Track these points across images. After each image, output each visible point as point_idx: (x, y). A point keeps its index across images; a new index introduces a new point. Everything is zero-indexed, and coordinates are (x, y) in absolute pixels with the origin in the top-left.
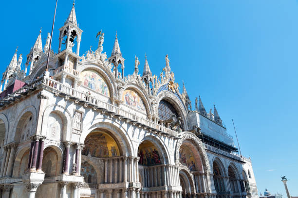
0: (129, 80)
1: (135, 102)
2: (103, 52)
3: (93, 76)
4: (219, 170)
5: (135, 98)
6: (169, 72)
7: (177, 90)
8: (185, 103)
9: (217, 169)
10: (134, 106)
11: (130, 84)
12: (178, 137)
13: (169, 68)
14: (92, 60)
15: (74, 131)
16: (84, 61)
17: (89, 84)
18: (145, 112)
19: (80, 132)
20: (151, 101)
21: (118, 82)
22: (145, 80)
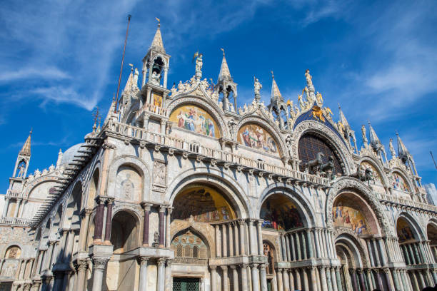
0: (246, 112)
1: (259, 141)
2: (202, 79)
3: (191, 113)
4: (411, 231)
5: (258, 137)
6: (312, 93)
7: (328, 118)
8: (343, 136)
9: (408, 229)
10: (258, 147)
11: (246, 116)
12: (329, 185)
13: (312, 87)
14: (186, 92)
15: (156, 188)
16: (175, 93)
17: (186, 124)
18: (277, 155)
19: (164, 189)
20: (285, 137)
21: (227, 115)
22: (275, 109)
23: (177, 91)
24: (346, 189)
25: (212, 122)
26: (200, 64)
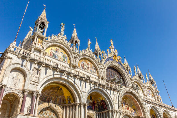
0: (83, 53)
1: (88, 67)
2: (64, 35)
3: (56, 50)
4: (156, 115)
5: (88, 65)
6: (113, 49)
7: (120, 61)
8: (126, 69)
9: (155, 115)
10: (88, 70)
11: (83, 55)
12: (120, 90)
13: (113, 47)
14: (55, 39)
15: (32, 82)
16: (49, 39)
17: (53, 55)
18: (97, 74)
19: (37, 84)
20: (100, 66)
21: (74, 53)
22: (96, 54)
23: (51, 38)
24: (128, 92)
25: (67, 56)
26: (63, 28)
